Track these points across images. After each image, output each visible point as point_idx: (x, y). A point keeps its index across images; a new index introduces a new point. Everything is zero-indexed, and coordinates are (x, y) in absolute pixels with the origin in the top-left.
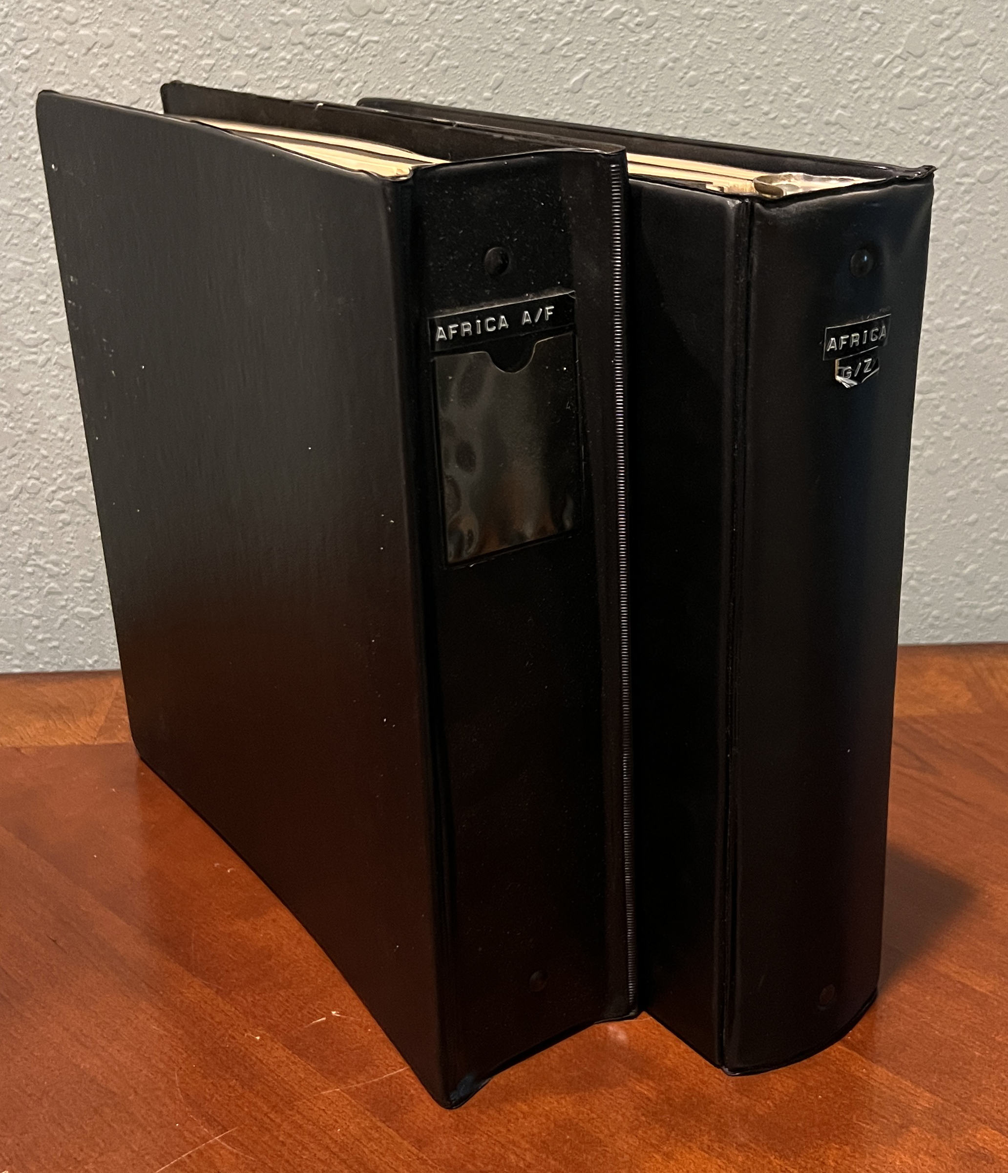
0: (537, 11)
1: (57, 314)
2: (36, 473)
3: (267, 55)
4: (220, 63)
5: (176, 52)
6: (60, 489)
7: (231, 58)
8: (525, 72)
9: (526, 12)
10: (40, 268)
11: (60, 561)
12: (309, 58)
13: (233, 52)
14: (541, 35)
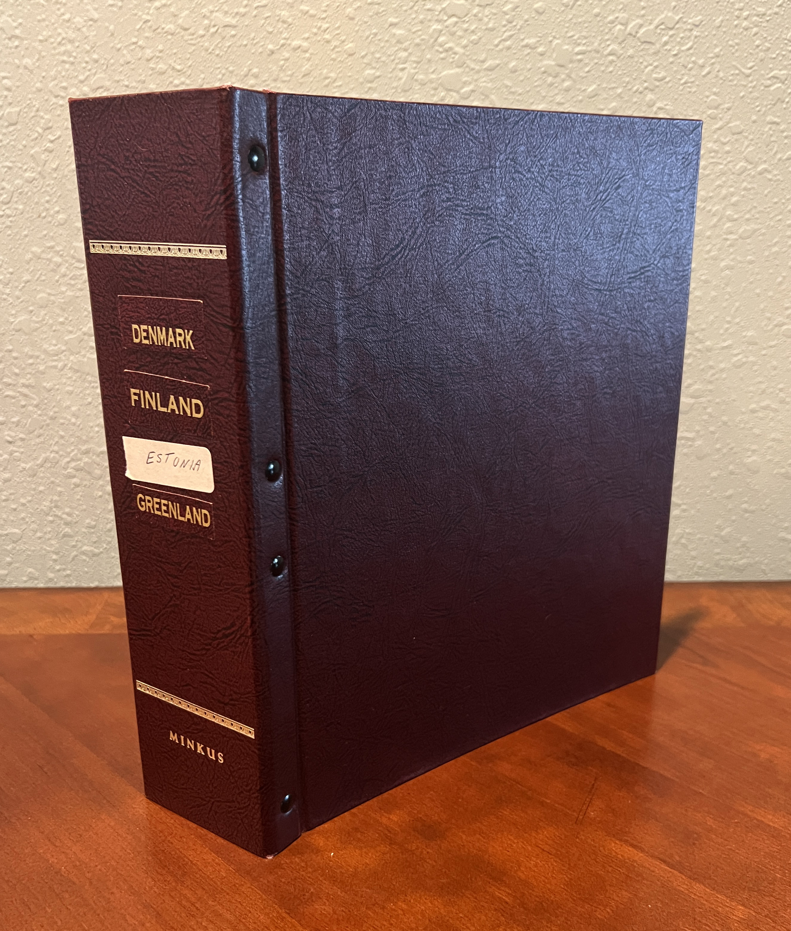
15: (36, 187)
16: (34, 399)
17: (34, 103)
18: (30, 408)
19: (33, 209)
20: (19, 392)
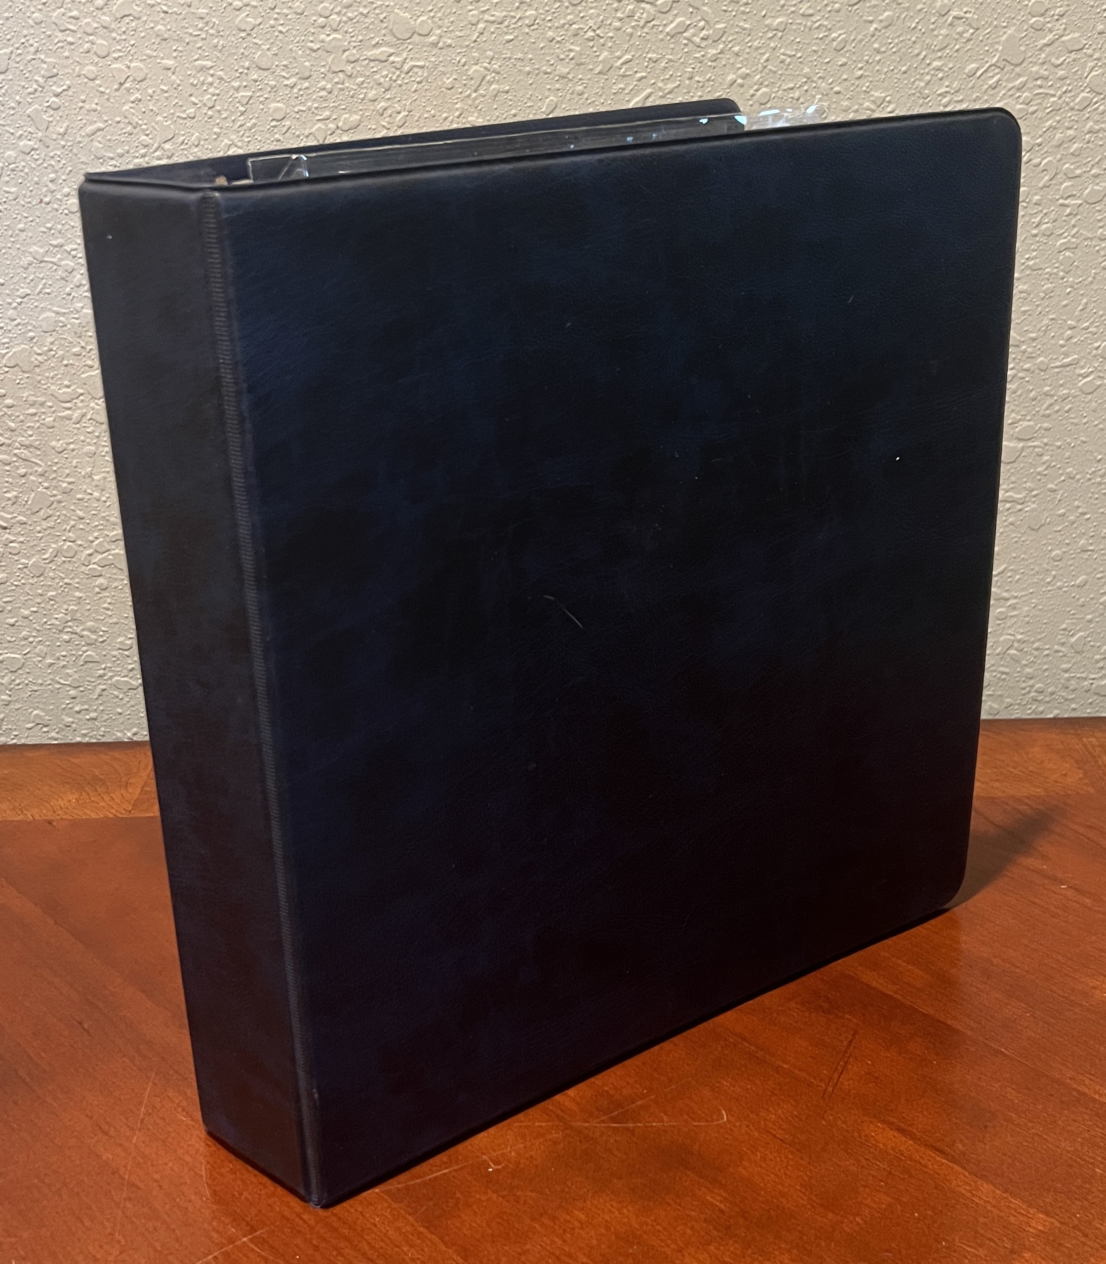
0: (593, 28)
1: (91, 367)
2: (71, 534)
3: (305, 84)
4: (258, 94)
5: (211, 84)
6: (96, 551)
7: (269, 89)
8: (582, 94)
9: (583, 29)
10: (73, 318)
11: (98, 628)
12: (351, 87)
13: (270, 83)
14: (599, 53)
15: (37, 160)
16: (40, 466)
17: (31, 42)
18: (32, 478)
19: (31, 191)
20: (15, 455)
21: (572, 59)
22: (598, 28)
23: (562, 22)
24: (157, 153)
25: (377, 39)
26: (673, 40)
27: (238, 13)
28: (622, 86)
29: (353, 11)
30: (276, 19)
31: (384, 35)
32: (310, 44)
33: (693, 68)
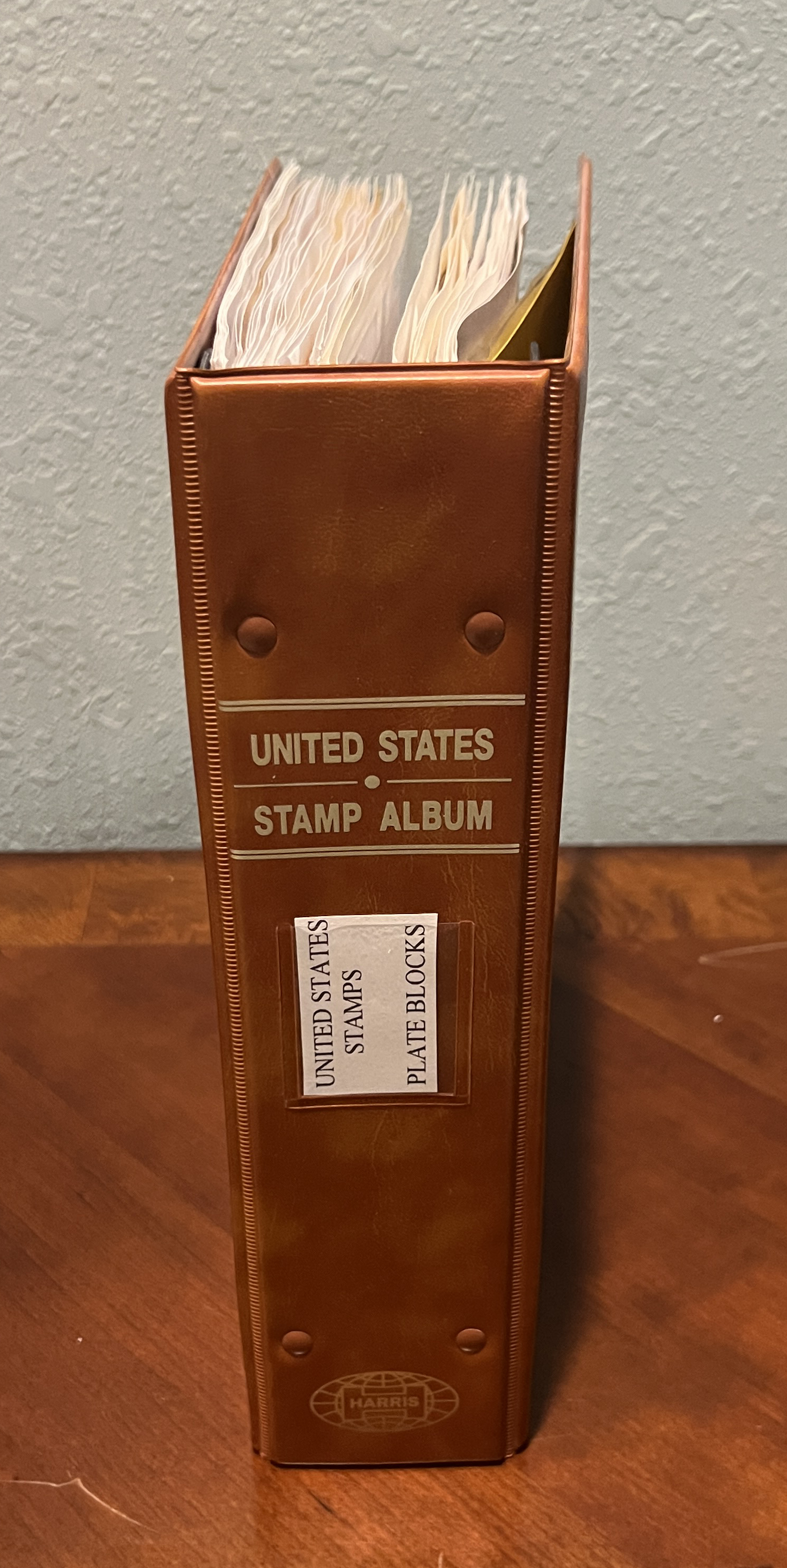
0: (608, 50)
3: (266, 110)
5: (154, 107)
7: (223, 115)
8: (587, 129)
12: (319, 114)
13: (227, 107)
14: (612, 80)
21: (581, 87)
22: (616, 49)
23: (571, 40)
24: (91, 189)
25: (352, 58)
26: (700, 67)
27: (187, 20)
28: (634, 120)
29: (328, 21)
30: (235, 29)
31: (364, 51)
32: (272, 62)
33: (721, 102)
